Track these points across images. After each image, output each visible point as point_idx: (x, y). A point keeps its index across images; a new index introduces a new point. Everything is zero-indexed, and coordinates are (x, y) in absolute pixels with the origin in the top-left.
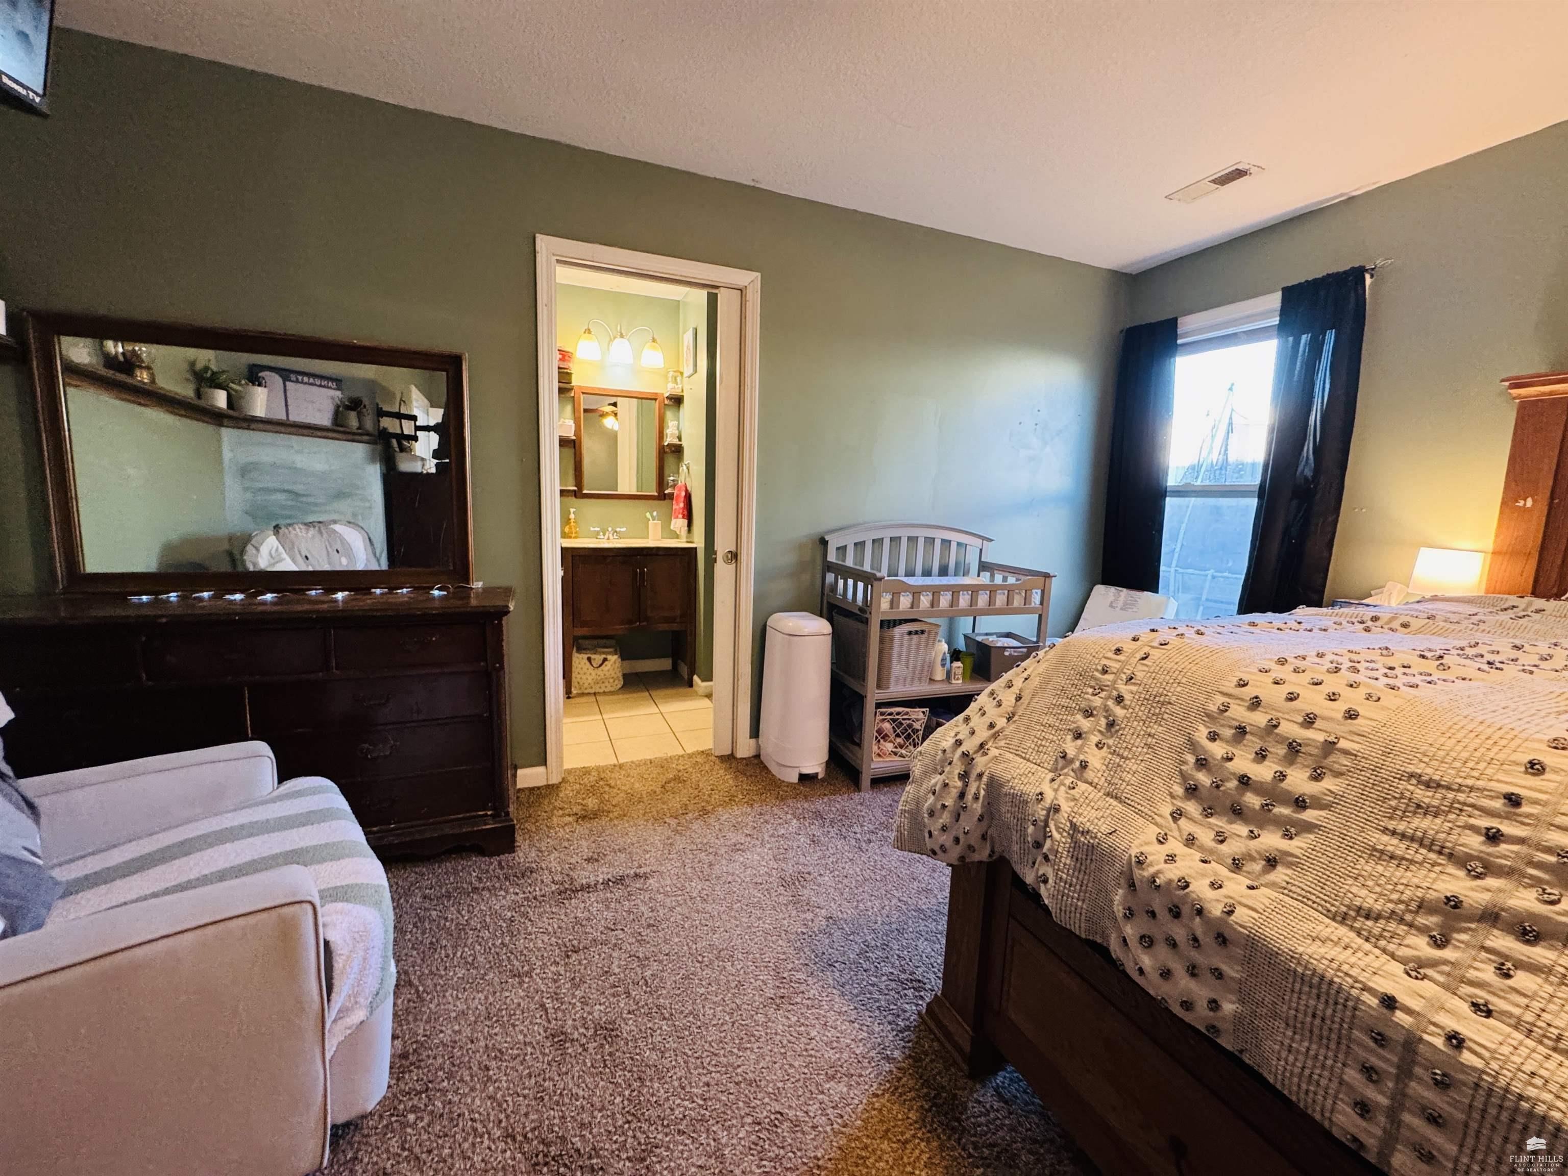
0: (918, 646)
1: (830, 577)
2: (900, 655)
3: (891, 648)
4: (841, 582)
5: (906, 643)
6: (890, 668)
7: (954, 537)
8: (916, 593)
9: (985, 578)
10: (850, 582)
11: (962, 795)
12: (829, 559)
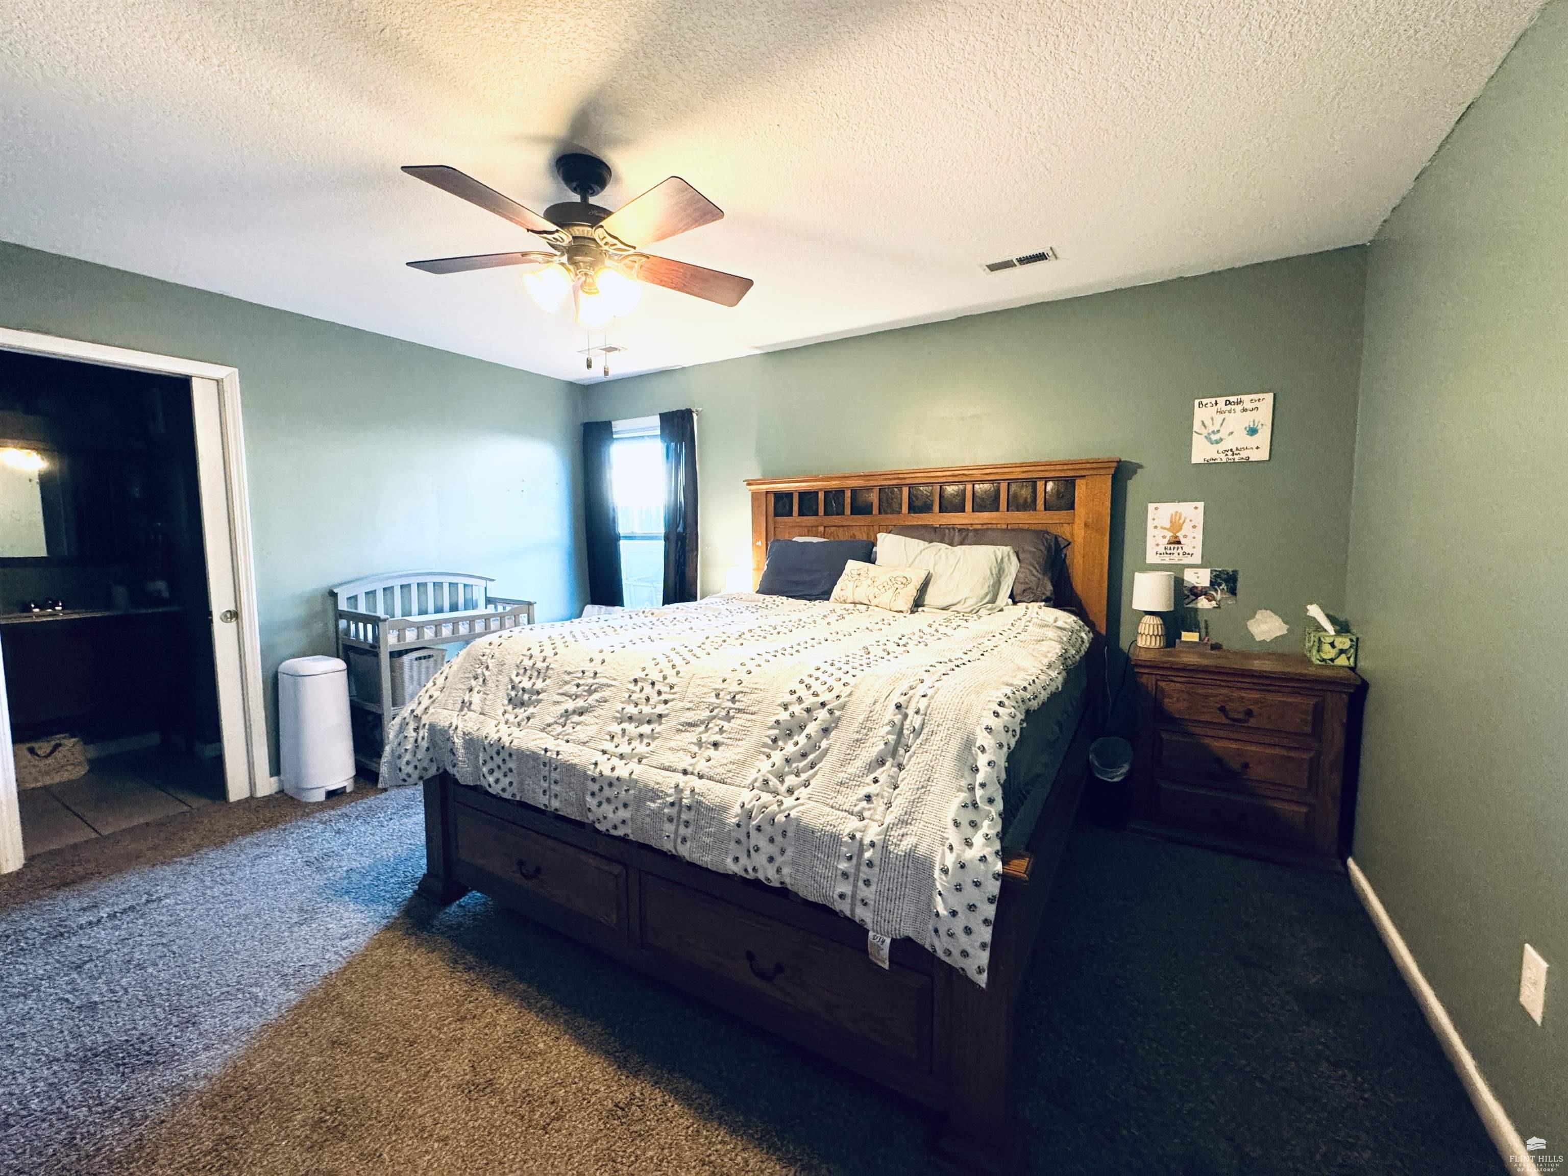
0: (428, 668)
1: (343, 623)
2: (412, 677)
3: (402, 674)
4: (353, 627)
5: (415, 668)
6: (403, 689)
7: (461, 581)
8: (420, 627)
9: (491, 609)
10: (361, 625)
11: (416, 741)
12: (340, 608)
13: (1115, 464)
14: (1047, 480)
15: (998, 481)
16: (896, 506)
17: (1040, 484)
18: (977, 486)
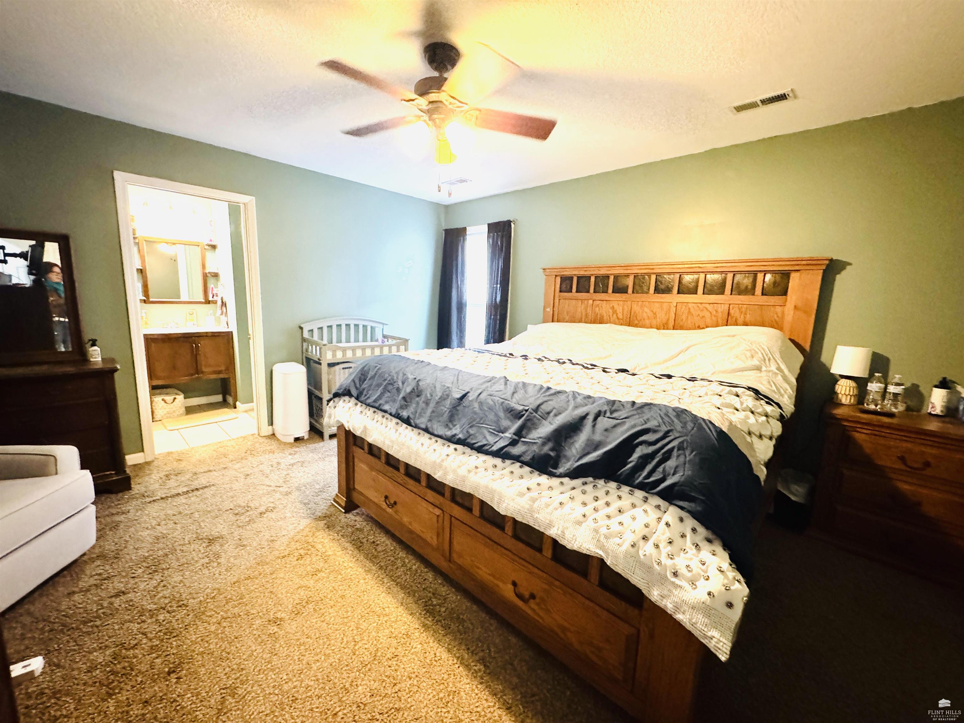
1: (305, 345)
3: (335, 376)
4: (310, 347)
5: (342, 373)
6: (335, 385)
7: (369, 324)
8: (344, 350)
9: (385, 342)
10: (314, 347)
12: (304, 336)
13: (827, 262)
14: (765, 272)
15: (726, 273)
16: (645, 289)
17: (760, 276)
18: (708, 276)
